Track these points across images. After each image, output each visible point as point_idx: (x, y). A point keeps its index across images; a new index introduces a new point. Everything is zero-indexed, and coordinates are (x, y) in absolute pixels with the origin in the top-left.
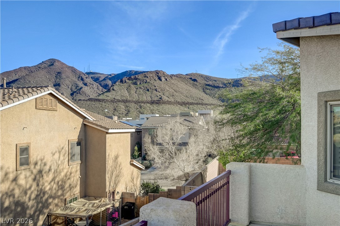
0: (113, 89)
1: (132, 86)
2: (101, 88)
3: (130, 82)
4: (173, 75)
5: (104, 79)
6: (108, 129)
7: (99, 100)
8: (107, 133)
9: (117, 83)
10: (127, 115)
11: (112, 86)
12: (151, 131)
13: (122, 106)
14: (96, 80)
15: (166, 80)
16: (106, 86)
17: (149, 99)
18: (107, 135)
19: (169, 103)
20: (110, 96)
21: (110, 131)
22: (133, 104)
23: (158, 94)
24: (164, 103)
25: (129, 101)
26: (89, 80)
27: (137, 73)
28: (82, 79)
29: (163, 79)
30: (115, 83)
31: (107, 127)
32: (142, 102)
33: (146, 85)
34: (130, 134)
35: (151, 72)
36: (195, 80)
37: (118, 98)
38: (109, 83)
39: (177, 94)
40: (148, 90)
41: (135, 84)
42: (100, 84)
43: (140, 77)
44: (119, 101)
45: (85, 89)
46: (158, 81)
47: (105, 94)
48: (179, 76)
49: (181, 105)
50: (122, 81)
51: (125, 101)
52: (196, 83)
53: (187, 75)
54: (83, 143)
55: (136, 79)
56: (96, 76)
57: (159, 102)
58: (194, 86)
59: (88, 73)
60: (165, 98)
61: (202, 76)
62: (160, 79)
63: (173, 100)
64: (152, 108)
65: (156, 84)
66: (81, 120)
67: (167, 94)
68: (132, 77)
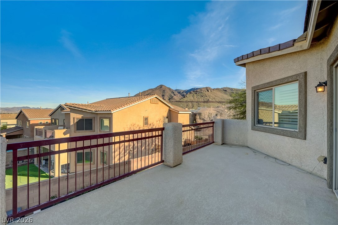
0: (186, 97)
1: (195, 95)
2: (181, 96)
3: (194, 93)
4: (214, 89)
5: (183, 92)
6: (179, 112)
7: (180, 102)
8: (179, 113)
9: (188, 94)
10: (192, 108)
11: (186, 95)
12: (200, 114)
13: (190, 104)
14: (179, 93)
15: (211, 91)
16: (183, 95)
17: (203, 100)
18: (179, 114)
19: (213, 102)
20: (185, 99)
21: (180, 112)
22: (195, 103)
23: (207, 98)
24: (210, 102)
25: (194, 102)
26: (176, 93)
27: (197, 89)
28: (173, 93)
29: (210, 91)
30: (187, 94)
31: (179, 111)
32: (199, 102)
33: (201, 94)
34: (189, 114)
35: (204, 88)
36: (226, 91)
37: (189, 100)
38: (185, 94)
39: (216, 98)
40: (202, 96)
41: (196, 94)
42: (181, 95)
43: (198, 90)
44: (189, 102)
45: (175, 97)
46: (207, 92)
47: (183, 99)
48: (217, 89)
49: (219, 103)
50: (190, 93)
51: (192, 102)
52: (226, 92)
53: (222, 88)
54: (169, 117)
55: (197, 91)
56: (179, 91)
57: (208, 102)
58: (225, 93)
59: (176, 90)
60: (210, 100)
61: (229, 88)
62: (208, 91)
63: (214, 101)
64: (204, 104)
65: (206, 94)
66: (168, 108)
67: (211, 98)
68: (195, 91)
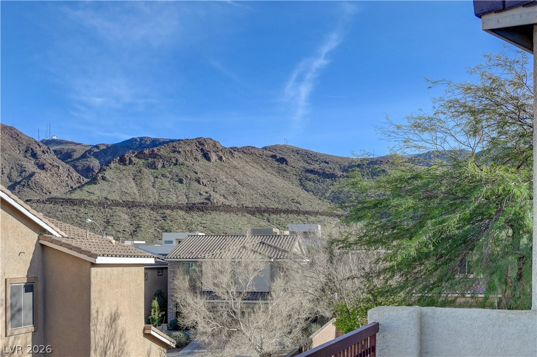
0: (104, 178)
1: (146, 171)
2: (75, 175)
3: (141, 162)
4: (235, 149)
5: (84, 156)
6: (95, 256)
7: (72, 202)
8: (94, 265)
9: (112, 165)
10: (133, 235)
11: (101, 170)
13: (123, 217)
14: (65, 156)
15: (220, 158)
16: (86, 171)
17: (183, 200)
18: (94, 270)
19: (227, 209)
20: (97, 191)
21: (100, 260)
22: (148, 211)
23: (203, 190)
24: (216, 208)
25: (139, 205)
26: (49, 158)
27: (155, 143)
28: (34, 155)
29: (214, 157)
30: (108, 163)
31: (93, 251)
32: (168, 207)
33: (176, 169)
34: (143, 268)
35: (186, 142)
36: (282, 160)
37: (116, 197)
38: (95, 163)
39: (243, 190)
40: (181, 181)
41: (153, 166)
42: (75, 167)
43: (163, 151)
44: (117, 204)
45: (41, 176)
46: (203, 161)
47: (86, 188)
48: (247, 151)
49: (253, 214)
50: (122, 161)
51: (130, 205)
52: (284, 166)
53: (265, 148)
54: (39, 287)
55: (153, 155)
56: (66, 148)
57: (205, 207)
58: (280, 171)
59: (48, 143)
60: (217, 199)
61: (297, 152)
62: (206, 156)
63: (234, 203)
64: (189, 219)
65: (197, 168)
66: (35, 236)
67: (222, 189)
68: (147, 151)
